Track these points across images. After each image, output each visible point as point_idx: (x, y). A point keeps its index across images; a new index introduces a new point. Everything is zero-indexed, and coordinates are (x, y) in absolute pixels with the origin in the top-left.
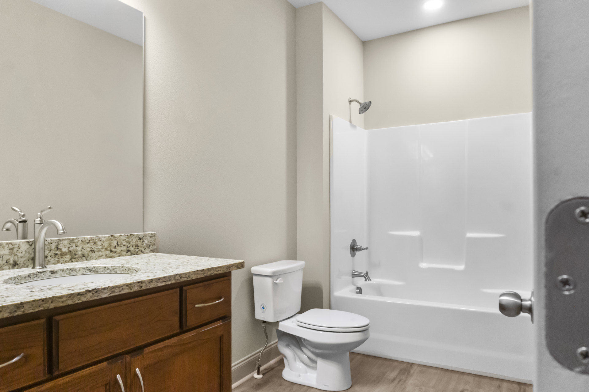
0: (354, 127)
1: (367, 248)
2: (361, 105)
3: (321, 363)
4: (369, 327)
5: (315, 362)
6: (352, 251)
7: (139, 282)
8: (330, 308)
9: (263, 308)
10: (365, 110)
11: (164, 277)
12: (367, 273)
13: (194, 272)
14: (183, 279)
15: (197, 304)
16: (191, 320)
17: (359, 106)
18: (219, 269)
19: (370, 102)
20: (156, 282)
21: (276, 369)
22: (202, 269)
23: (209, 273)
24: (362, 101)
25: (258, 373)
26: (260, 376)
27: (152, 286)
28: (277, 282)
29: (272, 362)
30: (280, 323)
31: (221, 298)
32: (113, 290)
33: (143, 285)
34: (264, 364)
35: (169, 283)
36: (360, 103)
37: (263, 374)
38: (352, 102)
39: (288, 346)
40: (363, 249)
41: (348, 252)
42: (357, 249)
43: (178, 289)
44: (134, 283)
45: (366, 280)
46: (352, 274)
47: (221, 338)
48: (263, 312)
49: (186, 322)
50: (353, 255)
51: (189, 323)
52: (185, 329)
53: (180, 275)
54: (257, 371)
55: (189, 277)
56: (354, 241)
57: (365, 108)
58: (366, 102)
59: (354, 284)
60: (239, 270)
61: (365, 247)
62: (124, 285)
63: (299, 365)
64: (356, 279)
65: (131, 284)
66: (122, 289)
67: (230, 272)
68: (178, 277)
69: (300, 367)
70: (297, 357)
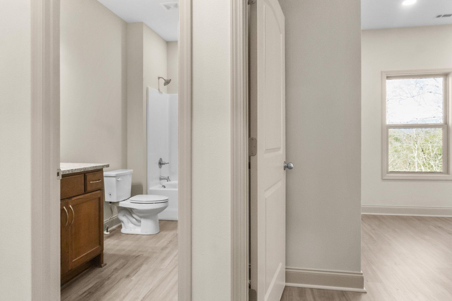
0: (161, 93)
1: (168, 163)
2: (165, 81)
3: (143, 221)
4: (168, 201)
5: (140, 222)
6: (160, 165)
7: (71, 170)
8: (147, 194)
9: (110, 195)
10: (167, 84)
11: (80, 169)
12: (168, 177)
13: (90, 167)
14: (86, 170)
15: (90, 181)
16: (89, 188)
17: (164, 82)
18: (100, 167)
19: (171, 80)
20: (77, 170)
21: (117, 230)
22: (93, 166)
23: (95, 168)
24: (166, 79)
25: (107, 231)
26: (108, 233)
27: (76, 171)
28: (119, 180)
29: (114, 227)
30: (120, 203)
31: (100, 180)
32: (64, 172)
33: (73, 171)
34: (110, 227)
35: (81, 171)
36: (165, 80)
37: (110, 232)
38: (160, 79)
39: (124, 215)
40: (166, 164)
41: (157, 166)
42: (162, 163)
43: (84, 175)
44: (70, 170)
45: (168, 181)
46: (160, 178)
47: (99, 199)
48: (110, 197)
49: (87, 189)
50: (160, 167)
51: (88, 190)
52: (86, 192)
53: (85, 168)
54: (106, 231)
55: (88, 169)
56: (161, 159)
57: (167, 82)
58: (168, 80)
59: (161, 184)
60: (107, 168)
61: (167, 162)
62: (67, 170)
63: (131, 225)
64: (162, 181)
65: (69, 170)
66: (66, 172)
67: (103, 169)
68: (84, 169)
69: (131, 226)
70: (129, 221)
